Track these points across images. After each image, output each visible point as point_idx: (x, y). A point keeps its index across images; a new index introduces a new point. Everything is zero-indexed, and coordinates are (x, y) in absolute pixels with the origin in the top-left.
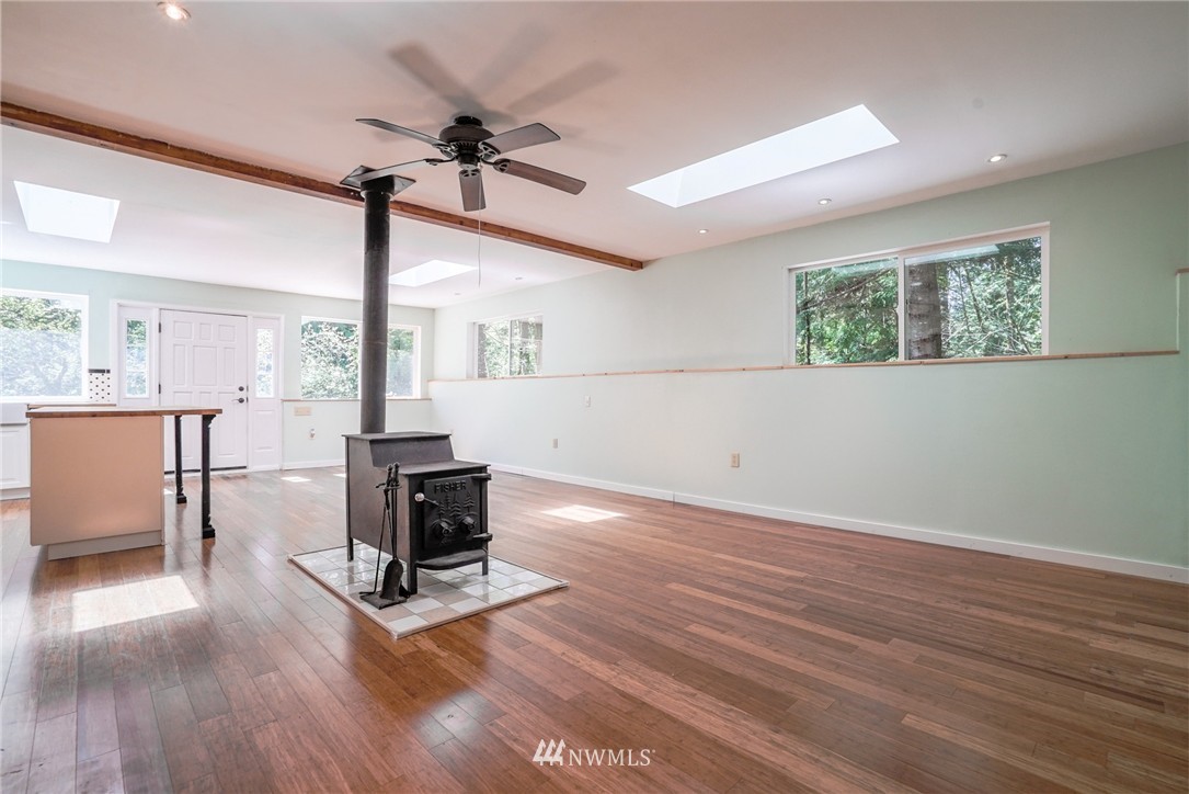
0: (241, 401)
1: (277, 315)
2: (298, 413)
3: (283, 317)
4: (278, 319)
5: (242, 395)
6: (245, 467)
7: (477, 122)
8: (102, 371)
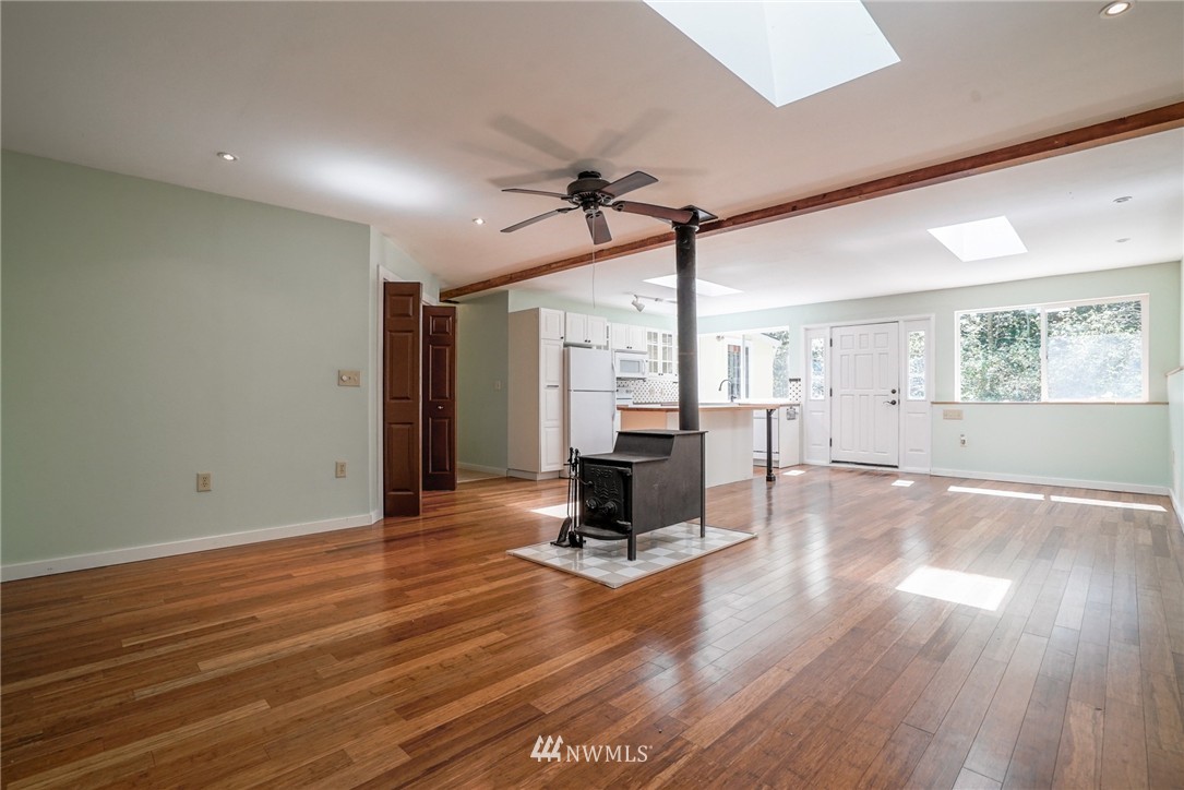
0: (894, 403)
1: (927, 315)
2: (947, 416)
3: (933, 316)
4: (929, 319)
5: (894, 397)
6: (896, 467)
7: (594, 175)
8: (796, 380)
